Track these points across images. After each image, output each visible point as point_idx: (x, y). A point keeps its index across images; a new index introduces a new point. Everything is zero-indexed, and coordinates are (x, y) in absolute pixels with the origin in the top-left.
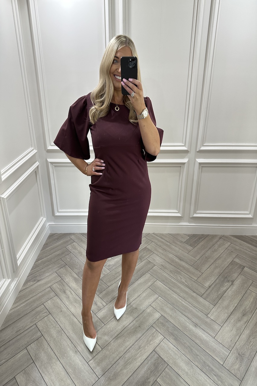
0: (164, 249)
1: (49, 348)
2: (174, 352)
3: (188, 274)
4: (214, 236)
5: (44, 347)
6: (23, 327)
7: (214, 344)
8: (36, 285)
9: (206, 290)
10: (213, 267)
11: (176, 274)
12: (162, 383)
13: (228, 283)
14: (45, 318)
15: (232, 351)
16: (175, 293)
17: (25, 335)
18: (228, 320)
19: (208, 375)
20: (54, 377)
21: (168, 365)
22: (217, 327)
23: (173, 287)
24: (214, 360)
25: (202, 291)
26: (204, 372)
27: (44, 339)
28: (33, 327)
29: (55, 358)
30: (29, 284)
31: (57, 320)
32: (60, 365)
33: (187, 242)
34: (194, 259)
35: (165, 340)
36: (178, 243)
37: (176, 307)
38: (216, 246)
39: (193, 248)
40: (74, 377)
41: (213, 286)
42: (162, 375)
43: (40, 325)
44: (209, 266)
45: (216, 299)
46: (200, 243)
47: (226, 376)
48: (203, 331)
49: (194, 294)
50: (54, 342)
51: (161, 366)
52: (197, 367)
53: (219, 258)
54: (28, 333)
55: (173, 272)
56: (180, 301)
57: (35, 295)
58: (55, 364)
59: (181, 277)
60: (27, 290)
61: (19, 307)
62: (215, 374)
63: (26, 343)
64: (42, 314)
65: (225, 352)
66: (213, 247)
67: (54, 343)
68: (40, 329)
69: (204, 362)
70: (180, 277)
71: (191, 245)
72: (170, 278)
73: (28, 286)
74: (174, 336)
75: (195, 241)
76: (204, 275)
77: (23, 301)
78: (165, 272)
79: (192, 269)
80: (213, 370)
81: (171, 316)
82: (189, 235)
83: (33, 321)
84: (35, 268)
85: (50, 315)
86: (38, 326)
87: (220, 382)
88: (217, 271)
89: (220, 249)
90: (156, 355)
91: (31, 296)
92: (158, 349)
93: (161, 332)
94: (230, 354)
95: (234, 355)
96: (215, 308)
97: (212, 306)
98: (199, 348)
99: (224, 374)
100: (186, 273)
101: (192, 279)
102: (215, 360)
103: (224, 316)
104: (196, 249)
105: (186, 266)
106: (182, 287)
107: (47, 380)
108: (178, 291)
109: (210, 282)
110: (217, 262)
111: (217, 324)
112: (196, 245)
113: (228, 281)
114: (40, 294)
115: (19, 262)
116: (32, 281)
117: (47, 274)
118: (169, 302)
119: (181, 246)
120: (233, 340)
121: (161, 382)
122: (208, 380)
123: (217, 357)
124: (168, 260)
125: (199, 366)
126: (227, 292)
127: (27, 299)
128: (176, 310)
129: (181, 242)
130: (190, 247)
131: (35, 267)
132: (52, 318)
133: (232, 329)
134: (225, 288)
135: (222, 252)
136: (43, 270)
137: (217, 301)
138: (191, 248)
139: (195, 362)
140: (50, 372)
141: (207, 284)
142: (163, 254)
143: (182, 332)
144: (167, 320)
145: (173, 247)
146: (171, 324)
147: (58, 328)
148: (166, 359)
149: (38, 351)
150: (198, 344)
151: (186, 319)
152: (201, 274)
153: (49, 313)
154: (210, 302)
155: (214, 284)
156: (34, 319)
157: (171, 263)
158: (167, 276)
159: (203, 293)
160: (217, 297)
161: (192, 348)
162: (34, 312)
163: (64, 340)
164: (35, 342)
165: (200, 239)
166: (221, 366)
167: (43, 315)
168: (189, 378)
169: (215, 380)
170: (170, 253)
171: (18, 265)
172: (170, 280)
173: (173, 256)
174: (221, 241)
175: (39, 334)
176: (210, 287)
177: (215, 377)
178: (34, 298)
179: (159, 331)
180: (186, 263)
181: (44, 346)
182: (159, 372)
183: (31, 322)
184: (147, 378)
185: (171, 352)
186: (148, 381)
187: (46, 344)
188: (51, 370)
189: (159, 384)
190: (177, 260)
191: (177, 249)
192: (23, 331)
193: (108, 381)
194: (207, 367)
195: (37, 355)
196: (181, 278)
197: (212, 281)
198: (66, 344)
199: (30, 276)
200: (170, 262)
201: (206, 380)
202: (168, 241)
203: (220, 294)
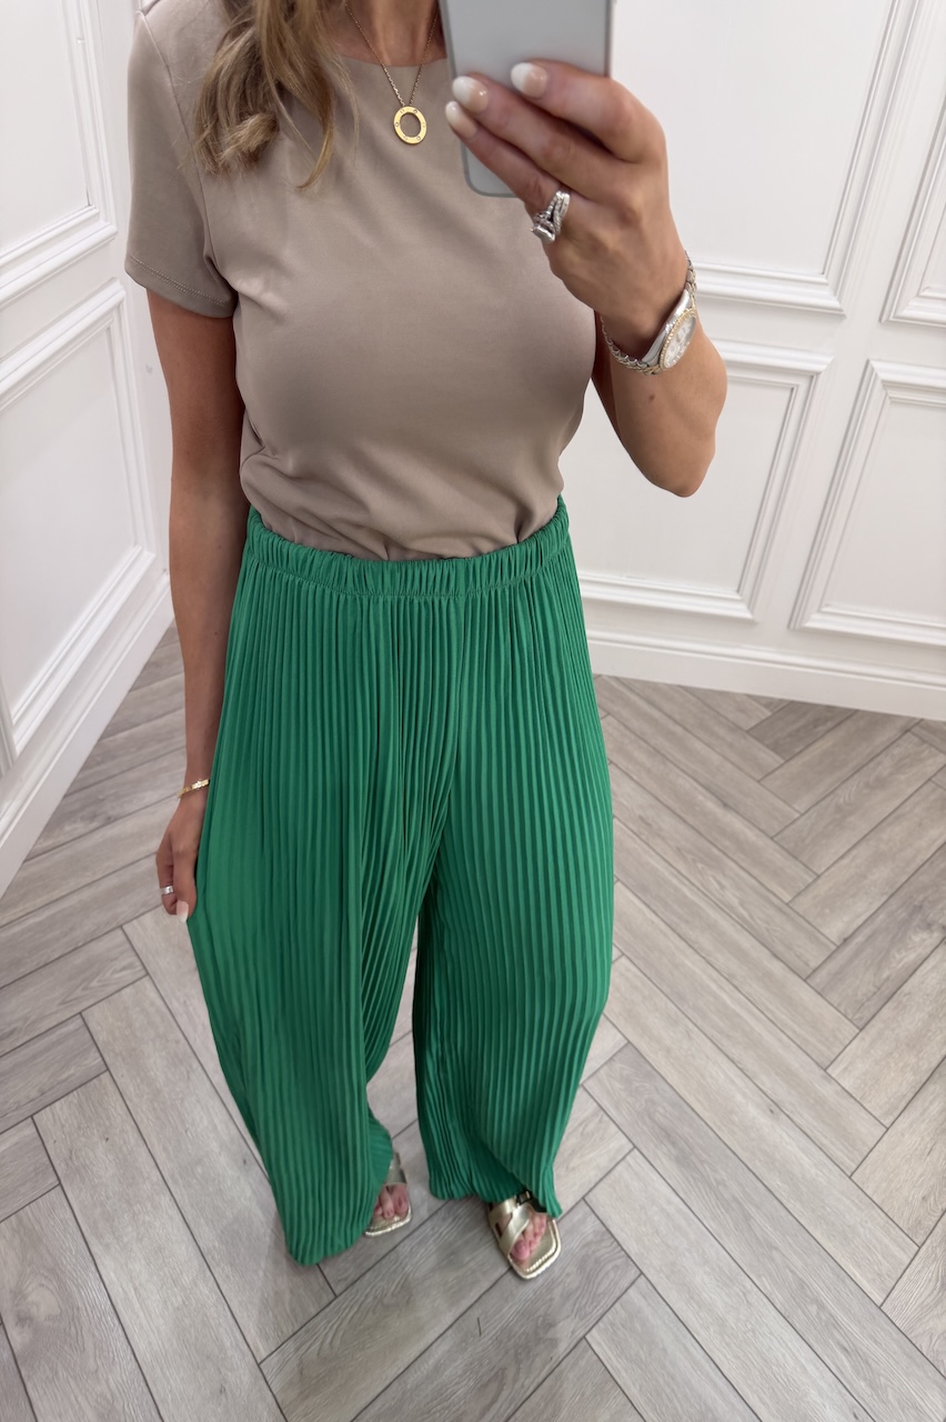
0: (656, 752)
1: (129, 1127)
2: (668, 1215)
3: (755, 872)
4: (877, 720)
5: (107, 1123)
6: (26, 1019)
7: (848, 1202)
8: (98, 837)
9: (828, 954)
10: (863, 852)
11: (700, 866)
12: (609, 1353)
13: (925, 935)
14: (123, 992)
15: (924, 1248)
16: (689, 951)
17: (34, 1057)
18: (914, 1103)
19: (815, 1346)
20: (143, 1261)
21: (642, 1273)
22: (867, 1130)
23: (687, 922)
24: (843, 1281)
25: (814, 957)
26: (798, 1326)
27: (111, 1087)
28: (71, 1027)
29: (155, 1179)
30: (67, 828)
31: (175, 1005)
32: (174, 1212)
33: (758, 733)
34: (788, 809)
35: (635, 1159)
36: (721, 731)
37: (691, 1013)
38: (885, 765)
39: (782, 761)
40: (228, 1277)
41: (860, 939)
42: (609, 1315)
43: (99, 1019)
44: (848, 847)
45: (868, 999)
46: (817, 745)
47: (891, 1360)
48: (804, 1140)
49: (776, 968)
50: (156, 1105)
51: (612, 1275)
52: (765, 1300)
53: (893, 816)
54: (47, 1049)
55: (689, 857)
56: (714, 987)
57: (89, 880)
58: (149, 1205)
59: (724, 882)
60: (59, 856)
61: (16, 929)
62: (845, 1345)
63: (31, 1097)
64: (115, 972)
65: (895, 1249)
66: (871, 765)
67: (154, 1109)
68: (101, 1038)
69: (802, 1284)
70: (719, 883)
71: (775, 748)
72: (675, 881)
73: (62, 839)
74: (674, 1144)
75: (798, 730)
76: (823, 888)
77: (40, 901)
78: (653, 853)
79: (772, 853)
80: (836, 1325)
81: (668, 1050)
82: (769, 703)
83: (71, 997)
84: (98, 764)
85: (146, 982)
86: (90, 1025)
87: (863, 1384)
88: (882, 874)
89: (902, 777)
90: (591, 1225)
91: (72, 884)
92: (600, 1198)
93: (618, 1120)
94: (915, 1262)
95: (932, 1268)
96: (863, 1039)
97: (850, 1030)
98: (784, 1212)
99: (885, 1351)
100: (743, 865)
101: (771, 896)
102: (848, 1281)
103: (899, 1082)
104: (796, 764)
105: (750, 835)
106: (725, 924)
107: (112, 1274)
108: (705, 941)
109: (846, 919)
110: (885, 836)
111: (867, 1116)
112: (797, 750)
113: (929, 926)
114: (113, 881)
115: (19, 740)
116: (82, 819)
117: (150, 796)
118: (665, 988)
119: (731, 745)
120: (932, 1198)
121: (606, 1348)
122: (815, 1369)
123: (859, 1267)
124: (670, 802)
125: (778, 1298)
126: (918, 972)
127: (56, 894)
128: (691, 1025)
129: (735, 728)
130: (772, 753)
131: (99, 759)
132: (153, 995)
133: (929, 1146)
134: (911, 957)
135: (910, 791)
136: (131, 775)
137: (873, 1010)
138: (777, 758)
139: (759, 1276)
140: (125, 1240)
141: (835, 929)
142: (649, 771)
143: (710, 1131)
144: (649, 1068)
145: (699, 746)
146: (667, 1088)
147: (177, 1042)
148: (632, 1247)
149: (83, 1139)
150: (779, 1196)
151: (733, 1072)
152: (810, 880)
153: (143, 973)
154: (842, 1009)
155: (867, 931)
156: (78, 993)
157: (682, 815)
158: (659, 868)
159: (814, 964)
160: (873, 989)
161: (752, 1211)
162: (78, 959)
163: (198, 1101)
164: (73, 1097)
165: (816, 723)
166: (875, 1311)
167: (117, 976)
168: (728, 1344)
169: (842, 1373)
170: (678, 771)
171: (18, 748)
172: (676, 889)
173: (695, 784)
174: (908, 745)
175: (93, 1060)
176: (845, 940)
177: (843, 1357)
178: (86, 895)
179: (613, 1112)
180: (752, 822)
181: (109, 1119)
182: (599, 1303)
183: (63, 1003)
184: (544, 1321)
185: (656, 1218)
186: (549, 1335)
187: (121, 1110)
188: (130, 1229)
189: (595, 1357)
190: (711, 805)
191: (715, 758)
192: (27, 1038)
193: (374, 1313)
194: (813, 1309)
195: (77, 1158)
196: (722, 887)
197: (859, 916)
198: (205, 1122)
199: (76, 796)
200: (678, 811)
201: (803, 1367)
202: (677, 717)
203: (888, 979)
